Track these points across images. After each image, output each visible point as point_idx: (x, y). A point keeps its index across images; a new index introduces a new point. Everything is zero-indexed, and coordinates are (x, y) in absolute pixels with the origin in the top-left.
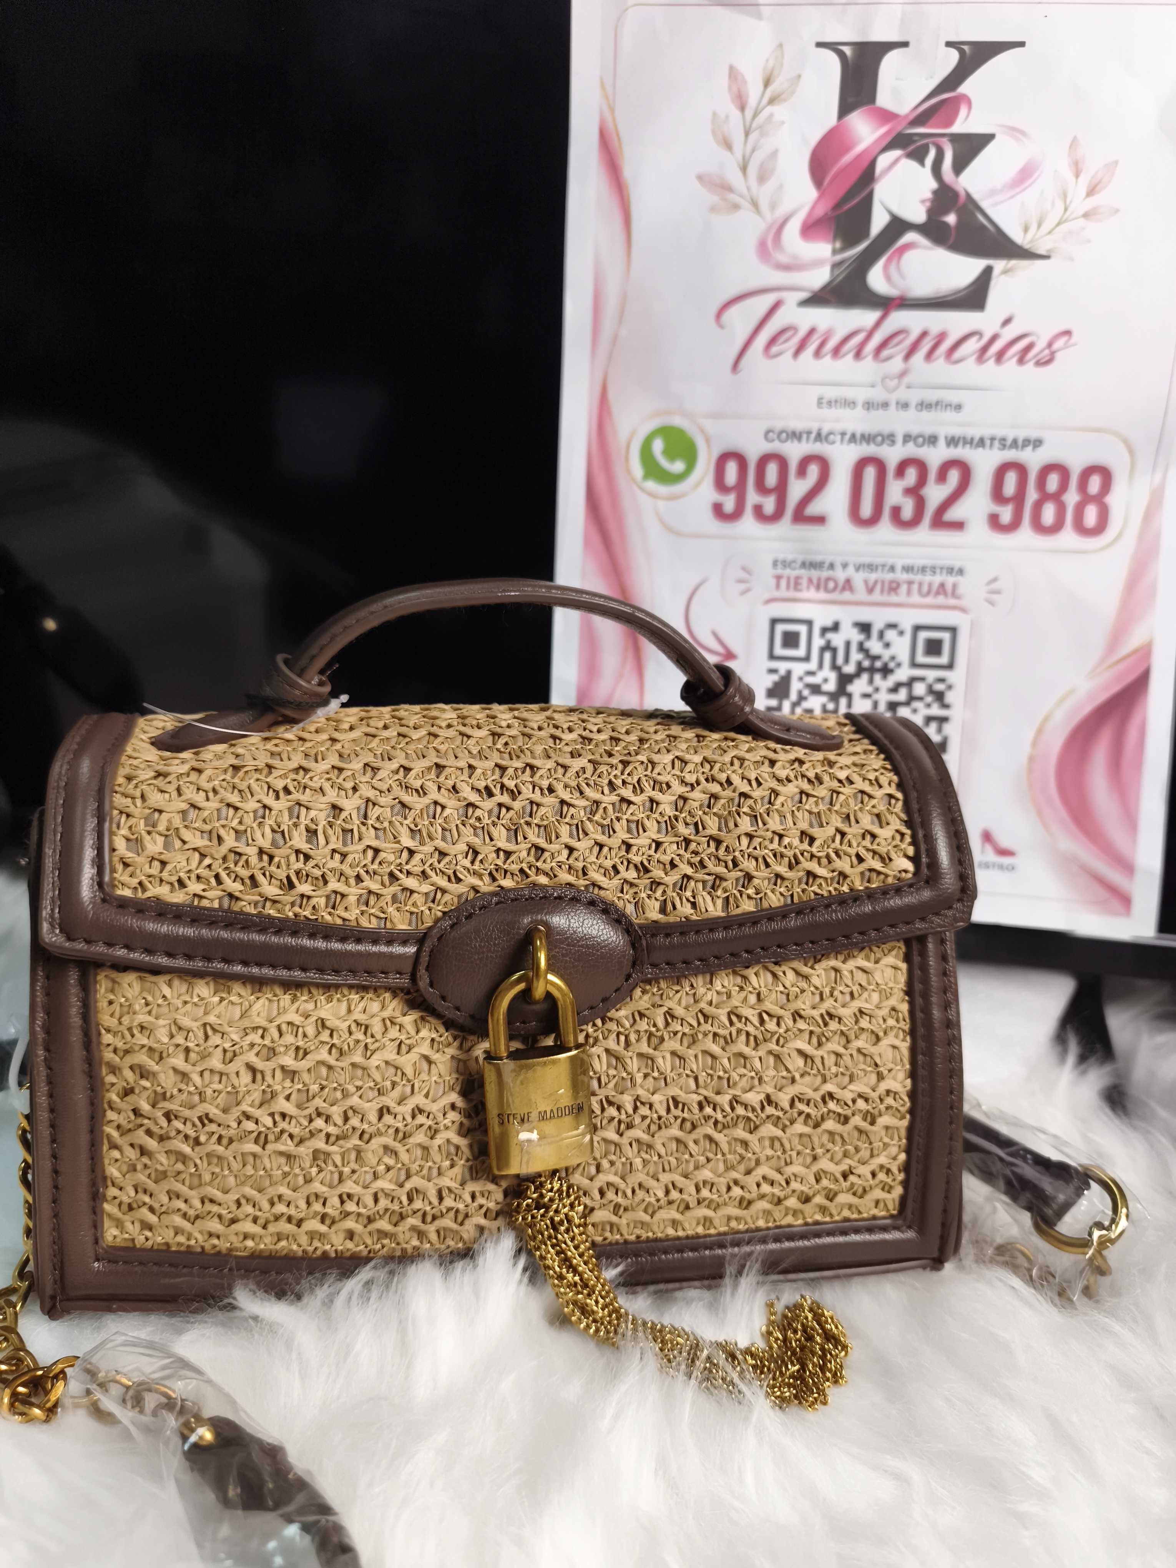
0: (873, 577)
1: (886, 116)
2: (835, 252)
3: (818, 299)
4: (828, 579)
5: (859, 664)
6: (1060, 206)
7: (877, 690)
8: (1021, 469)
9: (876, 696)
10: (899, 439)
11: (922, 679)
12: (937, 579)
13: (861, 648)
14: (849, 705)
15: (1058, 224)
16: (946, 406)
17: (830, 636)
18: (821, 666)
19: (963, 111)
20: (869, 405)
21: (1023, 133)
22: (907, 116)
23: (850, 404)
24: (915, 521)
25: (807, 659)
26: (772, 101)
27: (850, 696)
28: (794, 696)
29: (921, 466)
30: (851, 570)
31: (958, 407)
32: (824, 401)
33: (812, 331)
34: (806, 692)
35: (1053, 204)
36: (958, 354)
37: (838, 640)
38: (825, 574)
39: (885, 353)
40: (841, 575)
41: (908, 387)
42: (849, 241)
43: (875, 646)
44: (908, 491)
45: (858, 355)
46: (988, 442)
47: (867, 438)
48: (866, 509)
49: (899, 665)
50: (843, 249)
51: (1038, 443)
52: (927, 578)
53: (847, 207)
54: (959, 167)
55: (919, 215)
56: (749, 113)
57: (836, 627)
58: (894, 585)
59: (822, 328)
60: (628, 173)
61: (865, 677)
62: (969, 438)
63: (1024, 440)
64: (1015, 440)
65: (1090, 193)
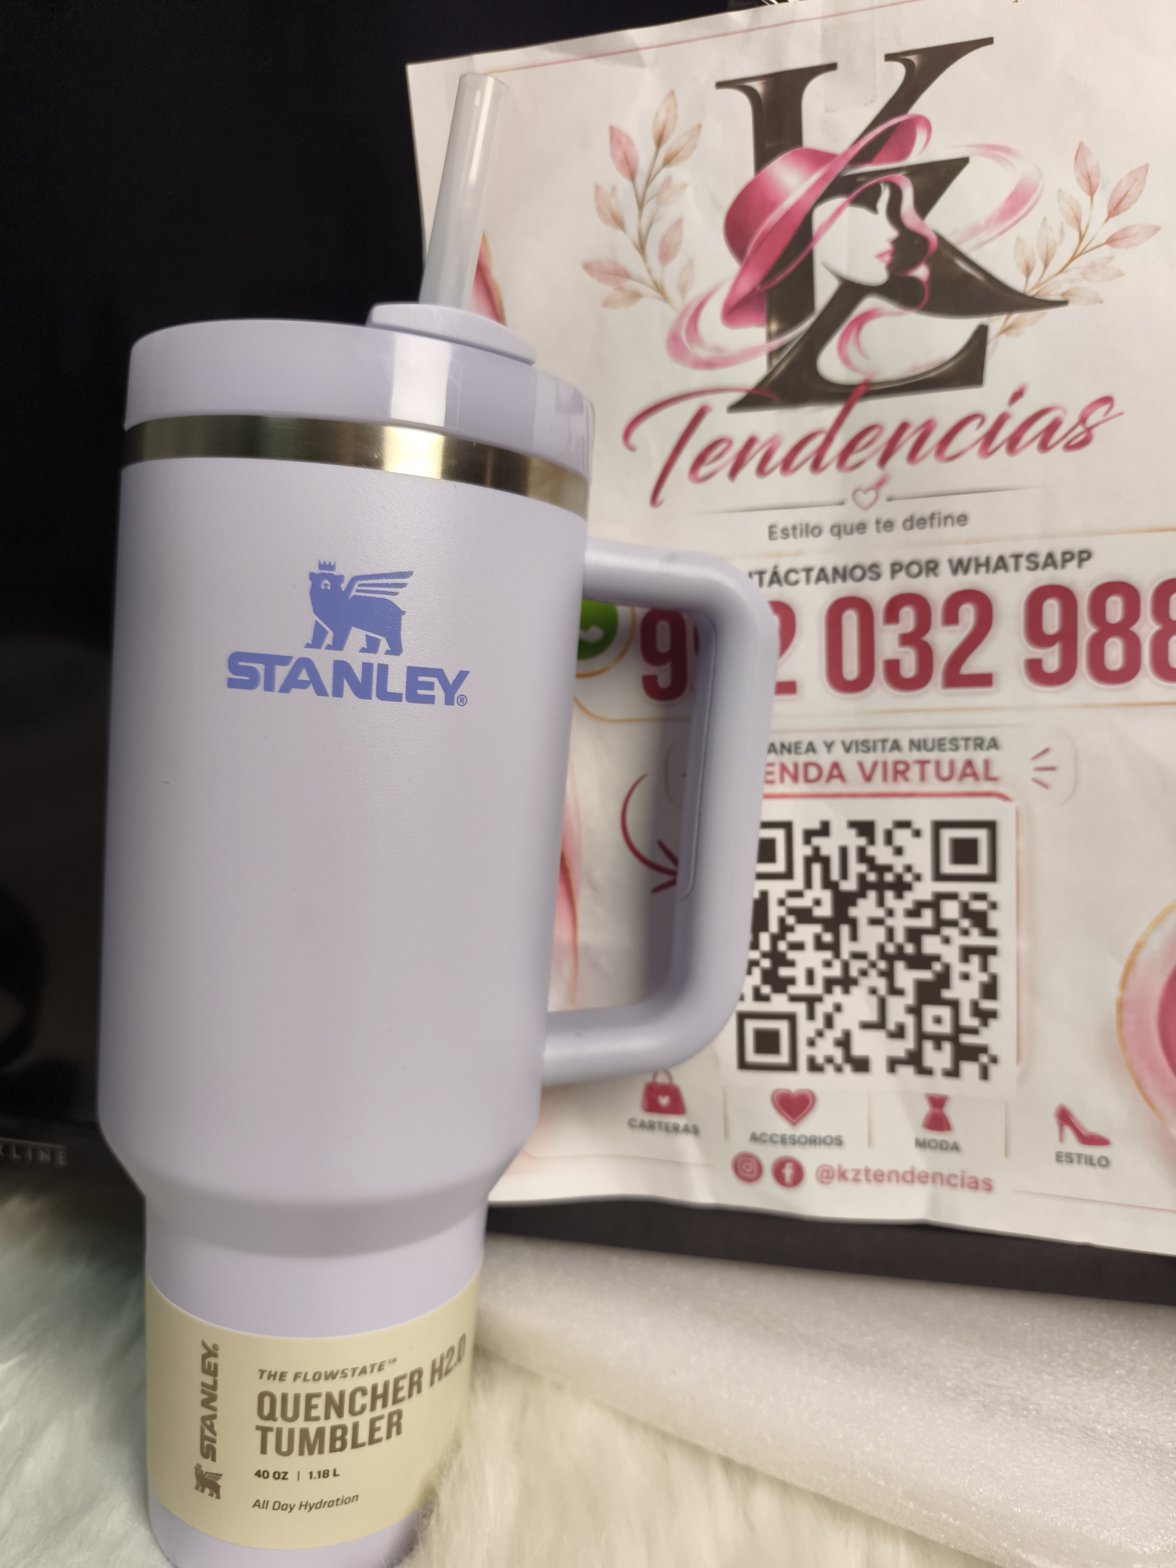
0: (868, 759)
1: (819, 158)
2: (770, 337)
3: (753, 400)
4: (807, 765)
5: (862, 877)
6: (1072, 235)
7: (890, 913)
8: (1065, 595)
9: (890, 922)
10: (886, 570)
11: (953, 896)
12: (960, 757)
13: (863, 856)
14: (854, 937)
15: (1073, 258)
16: (946, 518)
17: (816, 841)
18: (808, 884)
19: (921, 136)
20: (838, 530)
21: (1008, 150)
22: (845, 154)
23: (815, 531)
24: (921, 680)
25: (788, 875)
26: (668, 162)
27: (853, 923)
28: (774, 927)
29: (920, 603)
30: (838, 749)
31: (962, 519)
32: (778, 530)
33: (751, 442)
34: (791, 920)
35: (1062, 233)
36: (951, 450)
37: (829, 847)
38: (802, 759)
39: (853, 459)
40: (825, 759)
41: (890, 499)
42: (789, 321)
43: (881, 853)
44: (906, 640)
45: (816, 466)
46: (1011, 562)
47: (841, 574)
48: (851, 669)
49: (918, 878)
50: (781, 332)
51: (1084, 556)
52: (946, 757)
53: (780, 278)
54: (924, 206)
55: (878, 274)
56: (641, 180)
57: (824, 830)
58: (901, 767)
59: (764, 436)
60: (499, 274)
61: (872, 895)
62: (983, 560)
63: (1064, 553)
64: (1050, 555)
65: (1114, 211)
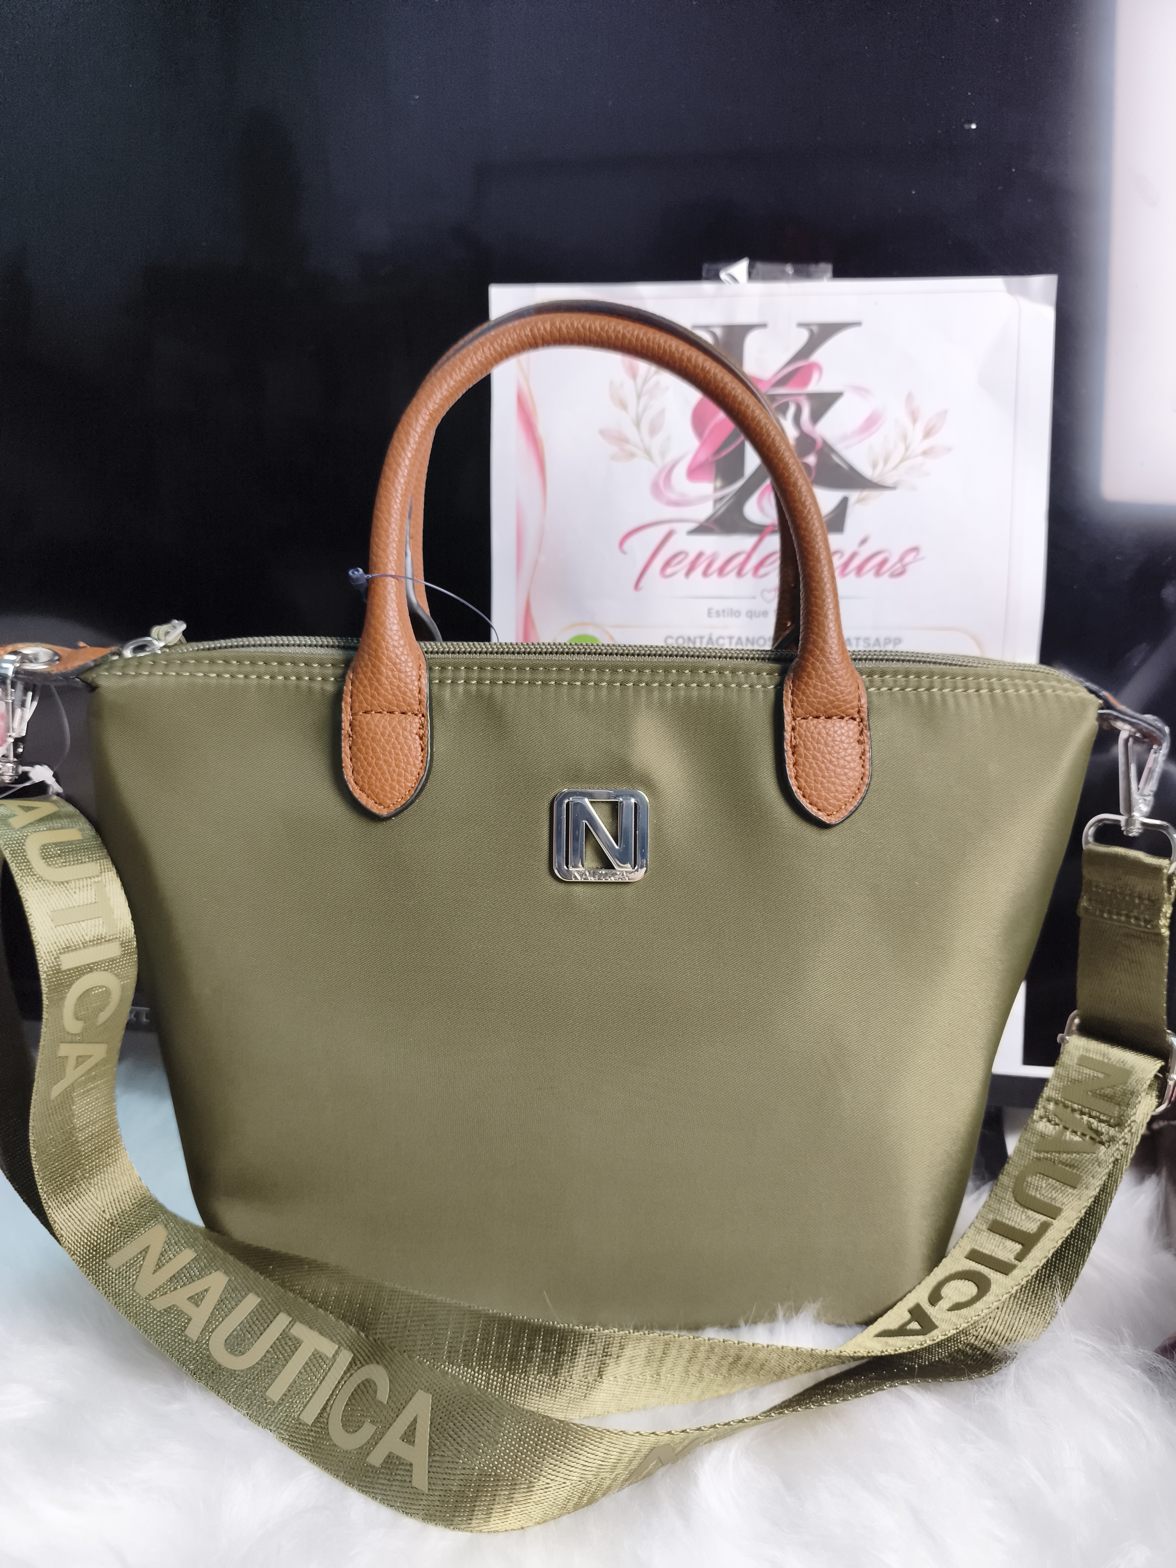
2: (716, 490)
3: (702, 529)
6: (902, 447)
15: (901, 462)
19: (815, 376)
20: (751, 614)
21: (866, 390)
22: (769, 381)
23: (736, 613)
32: (714, 612)
33: (700, 555)
35: (896, 445)
39: (762, 571)
42: (728, 481)
45: (740, 573)
47: (751, 641)
50: (722, 487)
51: (897, 639)
53: (724, 453)
54: (815, 418)
56: (640, 380)
59: (708, 552)
60: (542, 429)
63: (886, 639)
64: (877, 640)
65: (928, 434)
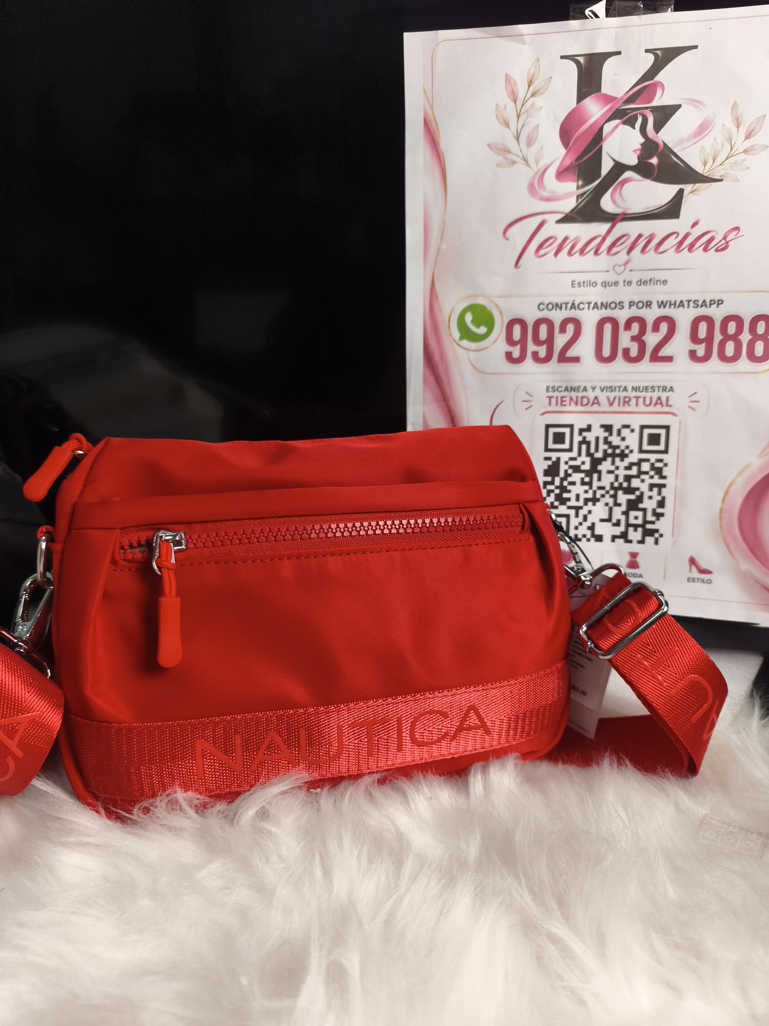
0: (612, 395)
1: (609, 99)
2: (578, 188)
3: (568, 218)
4: (583, 397)
5: (605, 451)
6: (727, 147)
7: (617, 468)
8: (709, 320)
9: (617, 472)
10: (626, 305)
11: (647, 460)
12: (655, 395)
13: (606, 441)
14: (599, 479)
15: (727, 159)
16: (657, 281)
17: (585, 434)
18: (580, 454)
19: (659, 92)
20: (605, 284)
21: (700, 102)
22: (622, 98)
23: (593, 284)
24: (639, 358)
25: (570, 450)
26: (533, 95)
27: (599, 472)
28: (562, 474)
29: (642, 322)
30: (598, 390)
31: (665, 282)
32: (576, 283)
33: (566, 239)
34: (570, 471)
35: (723, 145)
36: (662, 249)
37: (590, 437)
38: (580, 394)
39: (614, 250)
40: (591, 395)
41: (631, 271)
42: (587, 180)
43: (615, 440)
44: (633, 339)
46: (686, 304)
47: (605, 306)
48: (606, 352)
49: (631, 451)
50: (583, 186)
51: (720, 302)
52: (649, 395)
53: (585, 158)
54: (658, 127)
55: (633, 160)
56: (519, 103)
57: (589, 428)
58: (627, 400)
59: (572, 237)
60: (443, 145)
61: (609, 459)
62: (673, 302)
63: (711, 301)
64: (704, 301)
65: (748, 137)
